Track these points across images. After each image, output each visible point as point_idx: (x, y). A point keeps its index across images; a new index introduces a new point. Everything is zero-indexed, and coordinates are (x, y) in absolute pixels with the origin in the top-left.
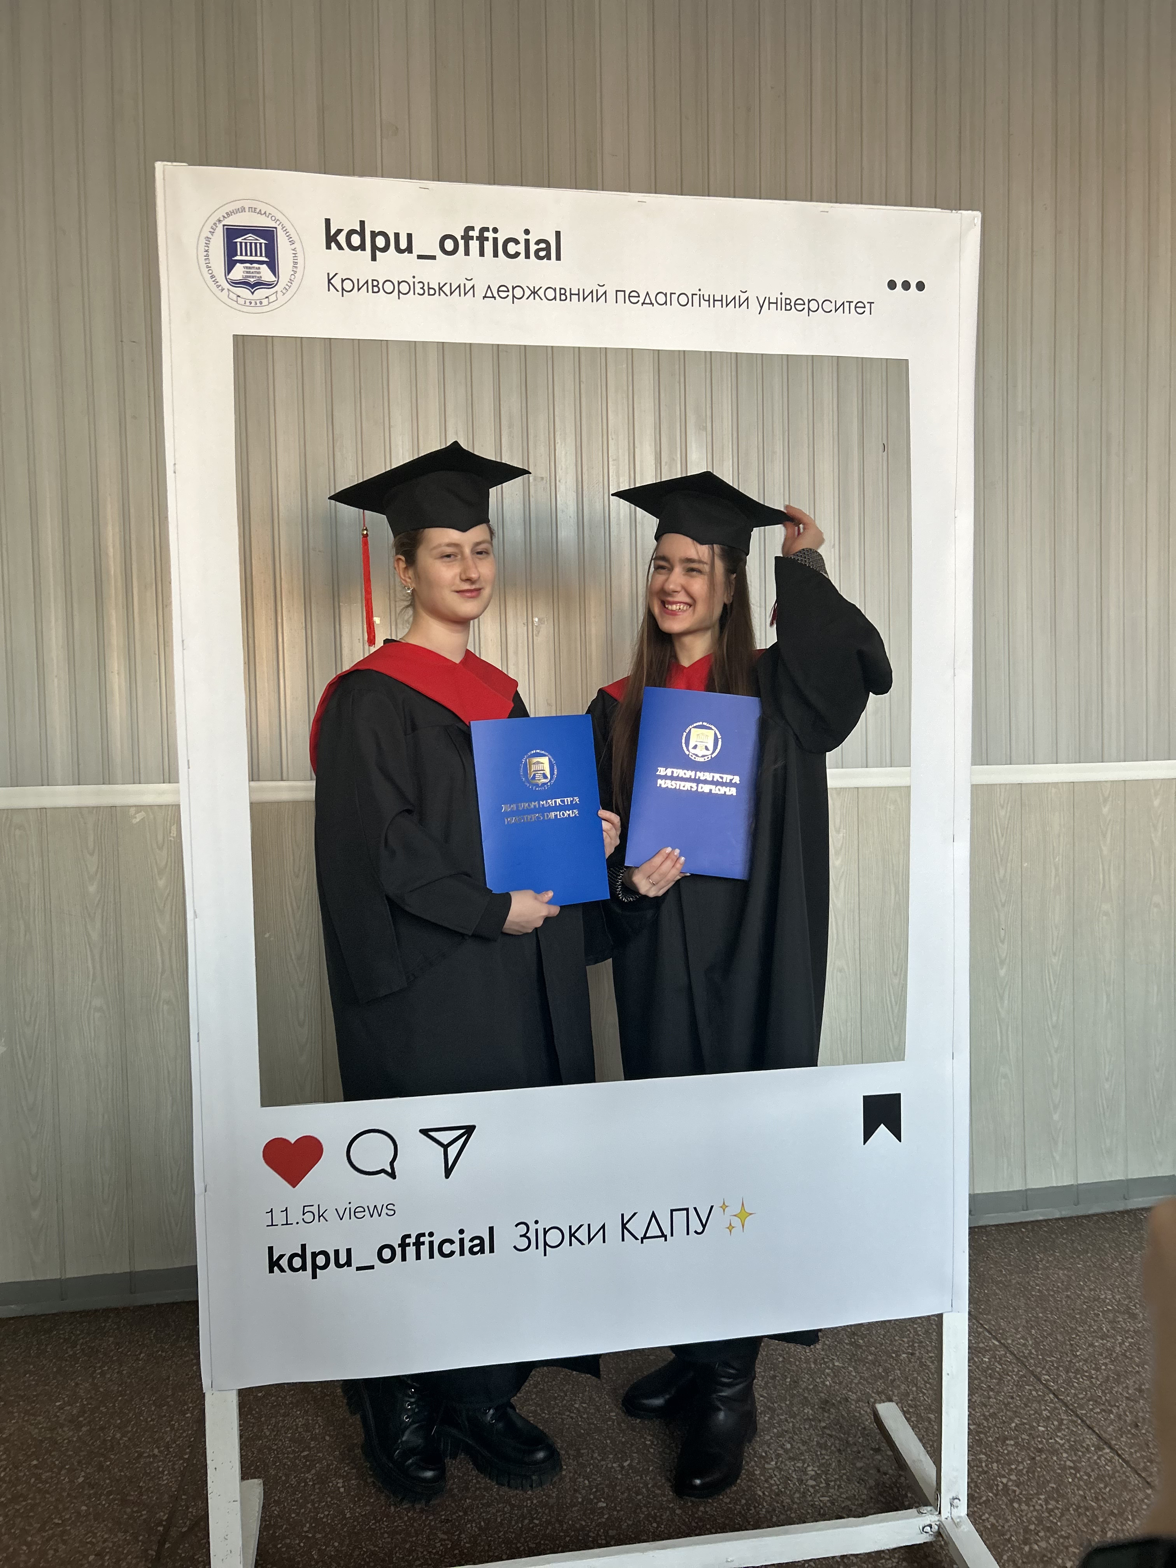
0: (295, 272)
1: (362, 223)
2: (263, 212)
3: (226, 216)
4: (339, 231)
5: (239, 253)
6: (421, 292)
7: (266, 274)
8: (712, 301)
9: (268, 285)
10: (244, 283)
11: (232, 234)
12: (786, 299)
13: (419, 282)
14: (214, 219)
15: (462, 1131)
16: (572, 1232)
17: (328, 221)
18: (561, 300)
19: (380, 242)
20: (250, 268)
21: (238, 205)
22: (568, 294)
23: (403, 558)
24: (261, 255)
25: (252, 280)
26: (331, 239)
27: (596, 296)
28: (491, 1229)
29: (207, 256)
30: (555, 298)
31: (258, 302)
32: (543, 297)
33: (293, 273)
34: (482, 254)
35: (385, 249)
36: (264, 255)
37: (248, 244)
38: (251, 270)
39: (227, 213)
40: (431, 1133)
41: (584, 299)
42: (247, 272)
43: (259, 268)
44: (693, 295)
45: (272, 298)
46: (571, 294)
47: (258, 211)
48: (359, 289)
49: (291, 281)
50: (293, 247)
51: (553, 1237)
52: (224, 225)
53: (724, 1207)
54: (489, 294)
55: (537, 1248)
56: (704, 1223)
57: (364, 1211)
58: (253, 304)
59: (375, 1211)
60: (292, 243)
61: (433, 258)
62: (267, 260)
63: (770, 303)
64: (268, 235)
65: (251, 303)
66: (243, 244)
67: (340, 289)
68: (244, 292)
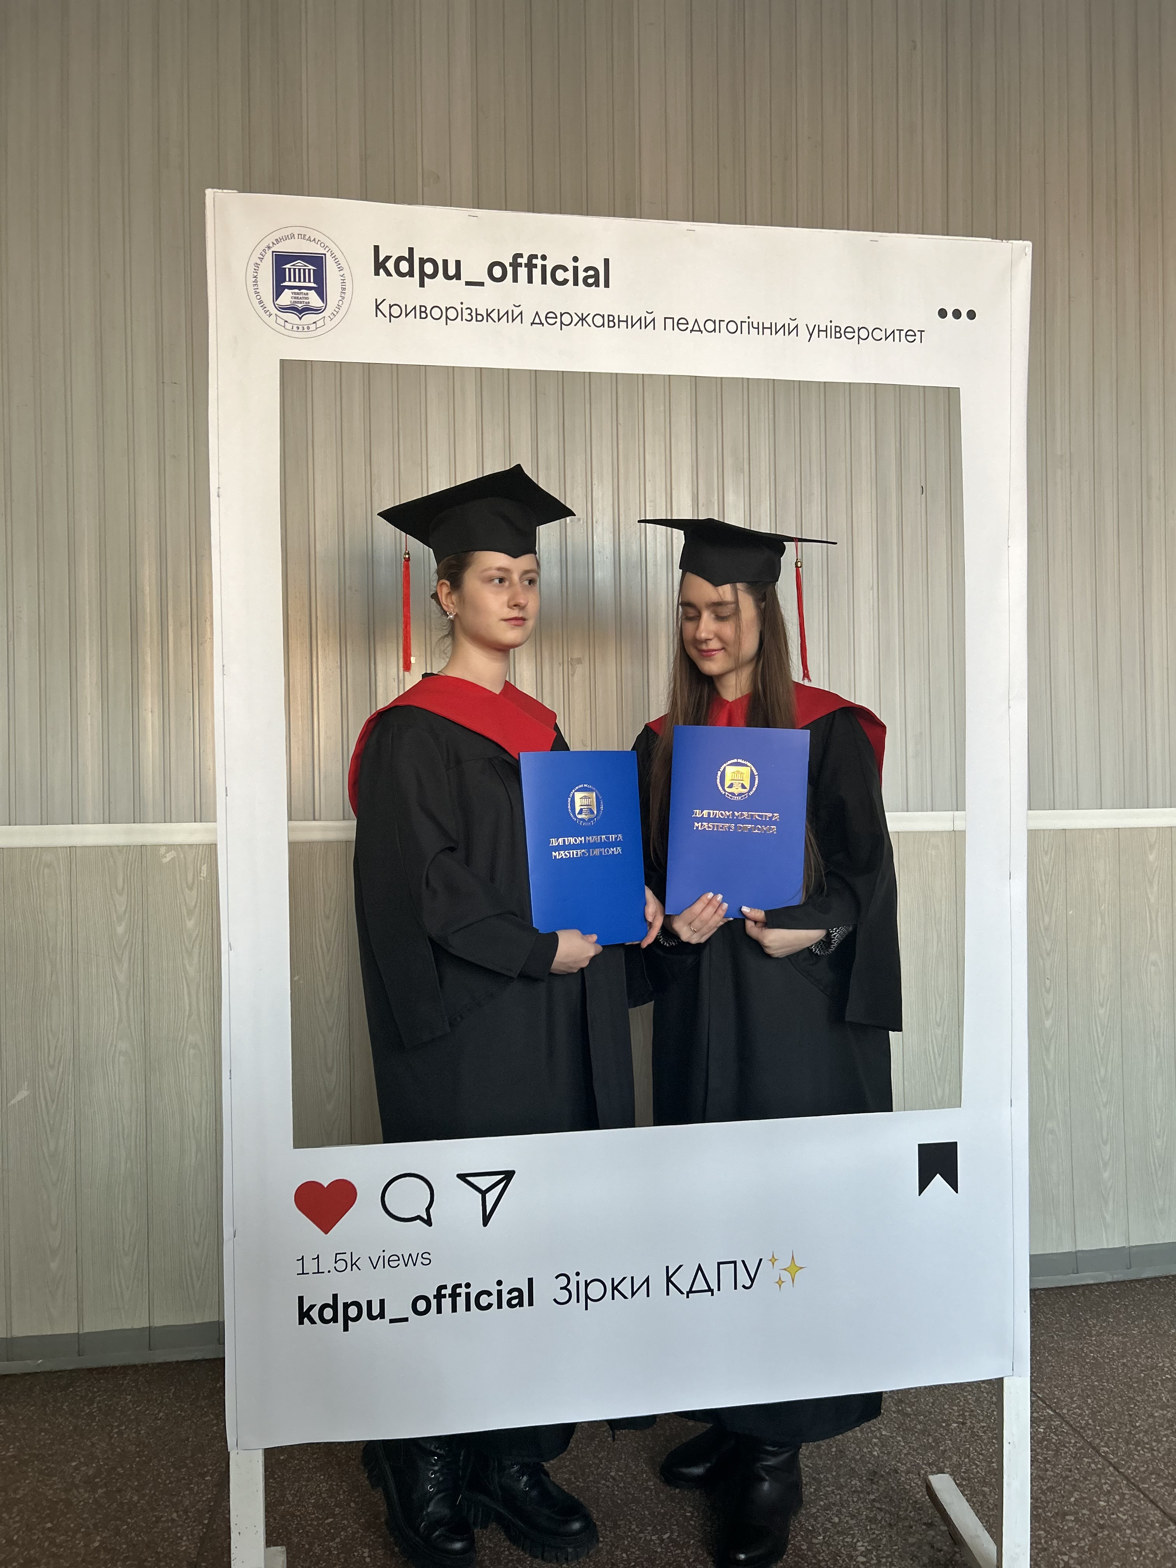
0: (343, 298)
1: (411, 250)
2: (312, 239)
3: (275, 242)
4: (388, 258)
5: (287, 279)
6: (469, 318)
7: (314, 299)
8: (761, 328)
9: (316, 311)
10: (292, 309)
11: (281, 260)
12: (836, 327)
13: (467, 309)
14: (264, 245)
15: (502, 1176)
16: (615, 1285)
17: (376, 248)
18: (609, 327)
19: (429, 268)
20: (298, 294)
21: (288, 232)
22: (616, 321)
23: (448, 583)
24: (310, 281)
25: (300, 305)
26: (379, 266)
27: (644, 323)
28: (530, 1281)
29: (256, 281)
30: (603, 325)
31: (305, 327)
32: (591, 323)
33: (341, 298)
34: (530, 280)
35: (433, 276)
36: (312, 281)
37: (297, 270)
38: (299, 296)
39: (277, 240)
40: (469, 1178)
41: (632, 326)
42: (295, 298)
43: (307, 294)
44: (742, 322)
45: (320, 324)
46: (619, 321)
47: (307, 238)
48: (406, 315)
49: (339, 307)
50: (342, 273)
51: (595, 1290)
52: (273, 252)
53: (773, 1260)
54: (537, 320)
55: (578, 1301)
56: (753, 1277)
57: (399, 1260)
58: (301, 329)
59: (410, 1260)
60: (341, 269)
61: (482, 284)
62: (315, 285)
63: (819, 331)
64: (317, 261)
65: (298, 328)
66: (292, 270)
67: (387, 315)
68: (292, 317)
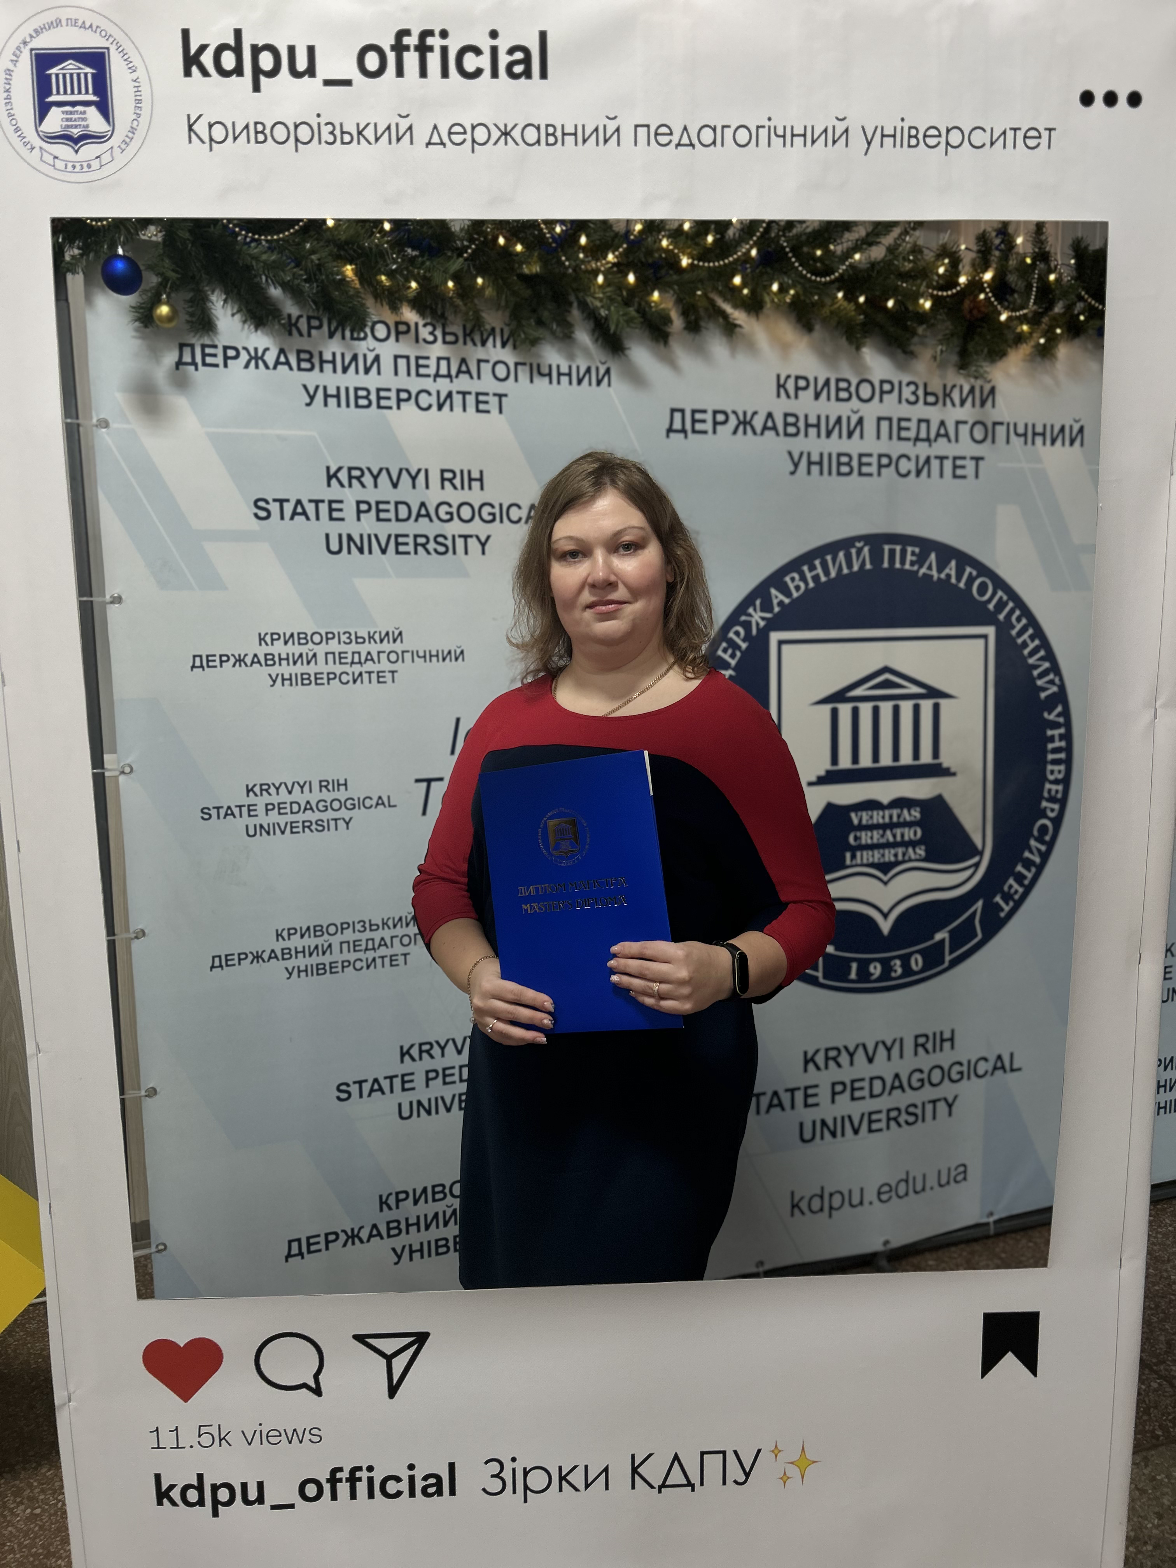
0: (139, 115)
1: (238, 33)
2: (87, 26)
3: (34, 34)
4: (203, 48)
5: (55, 92)
6: (331, 139)
7: (95, 120)
8: (788, 136)
9: (99, 138)
11: (44, 62)
12: (910, 128)
13: (327, 124)
14: (16, 40)
15: (412, 1339)
16: (563, 1474)
17: (185, 33)
18: (547, 144)
19: (266, 61)
20: (71, 113)
21: (51, 15)
24: (88, 93)
25: (75, 131)
26: (191, 61)
27: (604, 136)
28: (452, 1466)
29: (8, 97)
30: (538, 142)
31: (85, 164)
32: (519, 140)
33: (135, 117)
34: (423, 73)
35: (273, 73)
36: (91, 91)
37: (67, 76)
38: (73, 117)
39: (36, 30)
40: (369, 1341)
41: (584, 142)
42: (68, 120)
44: (758, 127)
45: (106, 158)
46: (564, 134)
47: (80, 23)
48: (235, 139)
49: (133, 130)
51: (537, 1480)
52: (31, 50)
53: (776, 1452)
54: (435, 139)
55: (514, 1492)
56: (747, 1471)
57: (280, 1435)
58: (78, 168)
59: (295, 1436)
60: (133, 71)
61: (348, 83)
62: (96, 99)
63: (883, 136)
66: (60, 76)
67: (207, 139)
68: (63, 150)
